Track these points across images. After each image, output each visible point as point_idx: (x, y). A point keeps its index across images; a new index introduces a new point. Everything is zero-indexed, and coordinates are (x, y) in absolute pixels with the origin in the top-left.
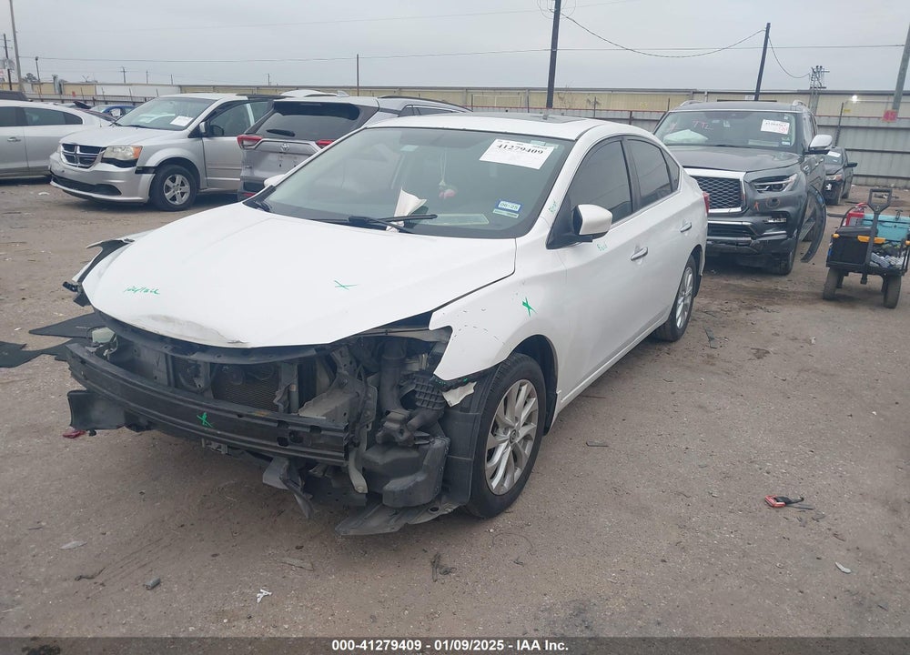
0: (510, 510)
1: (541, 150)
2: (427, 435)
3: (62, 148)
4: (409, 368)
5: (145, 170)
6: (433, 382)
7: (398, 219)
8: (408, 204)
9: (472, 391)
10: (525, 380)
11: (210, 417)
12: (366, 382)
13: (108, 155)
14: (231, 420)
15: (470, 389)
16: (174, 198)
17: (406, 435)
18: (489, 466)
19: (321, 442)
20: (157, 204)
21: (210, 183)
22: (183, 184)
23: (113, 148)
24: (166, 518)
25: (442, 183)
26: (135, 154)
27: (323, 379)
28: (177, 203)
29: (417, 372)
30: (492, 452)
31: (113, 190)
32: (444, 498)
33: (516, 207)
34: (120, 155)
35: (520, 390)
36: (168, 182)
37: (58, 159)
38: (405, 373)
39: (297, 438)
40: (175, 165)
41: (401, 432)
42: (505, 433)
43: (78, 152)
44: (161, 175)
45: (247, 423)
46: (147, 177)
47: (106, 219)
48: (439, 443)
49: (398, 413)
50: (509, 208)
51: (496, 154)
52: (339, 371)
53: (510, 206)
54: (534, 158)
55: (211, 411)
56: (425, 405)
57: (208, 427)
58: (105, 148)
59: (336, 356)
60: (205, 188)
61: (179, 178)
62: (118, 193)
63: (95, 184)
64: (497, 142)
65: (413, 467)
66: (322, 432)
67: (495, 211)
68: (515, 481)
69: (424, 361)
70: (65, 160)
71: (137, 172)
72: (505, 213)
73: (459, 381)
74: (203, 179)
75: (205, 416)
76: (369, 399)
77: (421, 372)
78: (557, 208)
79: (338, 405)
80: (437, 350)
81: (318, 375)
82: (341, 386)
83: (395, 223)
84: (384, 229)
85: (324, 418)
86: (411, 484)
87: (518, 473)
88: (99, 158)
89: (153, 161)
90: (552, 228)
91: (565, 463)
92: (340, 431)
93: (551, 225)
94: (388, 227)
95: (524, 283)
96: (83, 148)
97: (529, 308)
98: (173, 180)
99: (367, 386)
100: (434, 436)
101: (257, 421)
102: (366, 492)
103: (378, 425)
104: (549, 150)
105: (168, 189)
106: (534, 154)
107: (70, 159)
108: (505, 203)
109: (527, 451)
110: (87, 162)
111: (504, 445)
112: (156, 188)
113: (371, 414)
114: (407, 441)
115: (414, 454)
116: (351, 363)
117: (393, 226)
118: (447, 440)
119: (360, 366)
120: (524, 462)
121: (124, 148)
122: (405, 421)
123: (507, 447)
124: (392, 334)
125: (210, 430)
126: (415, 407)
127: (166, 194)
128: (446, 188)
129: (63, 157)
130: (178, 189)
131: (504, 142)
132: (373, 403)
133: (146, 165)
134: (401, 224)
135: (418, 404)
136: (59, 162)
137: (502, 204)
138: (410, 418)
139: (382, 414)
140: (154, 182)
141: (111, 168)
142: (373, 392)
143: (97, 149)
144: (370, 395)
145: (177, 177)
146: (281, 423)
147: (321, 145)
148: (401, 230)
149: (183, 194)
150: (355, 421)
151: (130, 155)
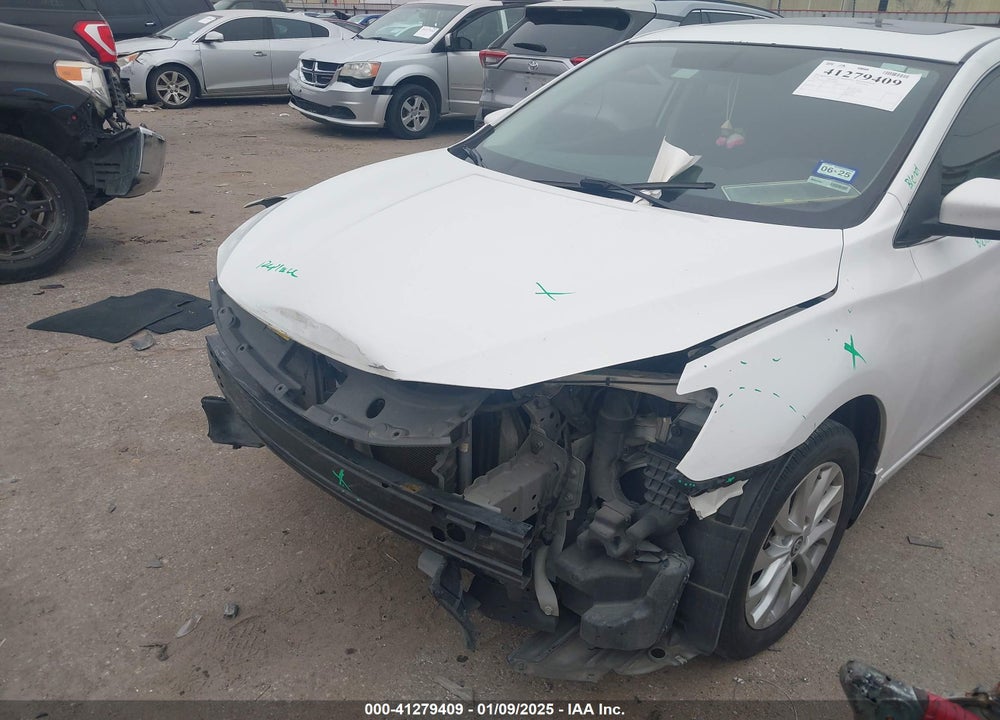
0: (777, 646)
1: (898, 79)
2: (658, 550)
3: (301, 65)
4: (640, 433)
5: (382, 90)
6: (675, 482)
7: (653, 187)
8: (671, 161)
9: (740, 492)
10: (827, 464)
11: (348, 477)
12: (570, 452)
13: (345, 72)
14: (375, 488)
15: (737, 490)
16: (411, 124)
17: (623, 547)
18: (752, 592)
19: (491, 548)
20: (392, 132)
21: (452, 107)
22: (422, 108)
23: (351, 64)
24: (305, 577)
25: (726, 125)
26: (372, 72)
27: (509, 436)
28: (414, 129)
29: (651, 445)
30: (758, 576)
31: (347, 113)
32: (675, 637)
33: (848, 174)
34: (357, 73)
35: (819, 478)
36: (406, 105)
37: (296, 77)
38: (634, 443)
39: (457, 533)
40: (415, 85)
41: (616, 541)
42: (784, 543)
43: (316, 69)
44: (399, 96)
45: (394, 496)
46: (384, 99)
47: (337, 146)
48: (676, 566)
49: (614, 509)
50: (835, 177)
51: (821, 84)
52: (533, 426)
53: (837, 171)
54: (886, 92)
55: (350, 470)
56: (658, 502)
57: (345, 488)
58: (343, 65)
59: (530, 408)
60: (447, 113)
61: (418, 100)
62: (352, 116)
63: (330, 106)
64: (825, 65)
65: (631, 591)
66: (493, 535)
67: (812, 180)
68: (790, 605)
69: (665, 428)
70: (303, 78)
71: (374, 93)
72: (827, 184)
73: (719, 482)
74: (445, 100)
75: (342, 474)
76: (574, 477)
77: (658, 447)
78: (918, 179)
79: (523, 485)
80: (687, 417)
81: (503, 429)
82: (534, 450)
83: (647, 193)
84: (630, 199)
85: (499, 510)
86: (625, 621)
87: (796, 591)
88: (336, 77)
89: (391, 80)
90: (908, 212)
91: (872, 571)
92: (519, 540)
93: (905, 207)
94: (637, 199)
95: (848, 309)
96: (322, 65)
97: (855, 353)
98: (412, 103)
99: (571, 458)
100: (669, 551)
101: (405, 497)
102: (557, 614)
103: (583, 517)
104: (912, 79)
105: (406, 113)
106: (885, 85)
107: (308, 77)
108: (829, 166)
109: (814, 561)
110: (324, 80)
111: (779, 562)
112: (393, 112)
113: (574, 499)
114: (625, 555)
115: (635, 573)
116: (552, 416)
117: (644, 197)
118: (688, 562)
119: (565, 424)
120: (809, 577)
121: (362, 64)
122: (624, 525)
123: (786, 562)
124: (616, 385)
125: (348, 493)
126: (643, 501)
127: (404, 119)
128: (731, 132)
129: (302, 75)
130: (416, 114)
131: (836, 65)
132: (578, 484)
133: (384, 85)
134: (657, 193)
135: (648, 497)
136: (298, 81)
137: (825, 168)
138: (634, 519)
139: (591, 501)
140: (391, 104)
141: (347, 88)
142: (579, 469)
143: (334, 66)
144: (574, 472)
145: (417, 99)
146: (436, 508)
147: (574, 63)
148: (655, 204)
149: (421, 119)
150: (549, 505)
151: (367, 72)
